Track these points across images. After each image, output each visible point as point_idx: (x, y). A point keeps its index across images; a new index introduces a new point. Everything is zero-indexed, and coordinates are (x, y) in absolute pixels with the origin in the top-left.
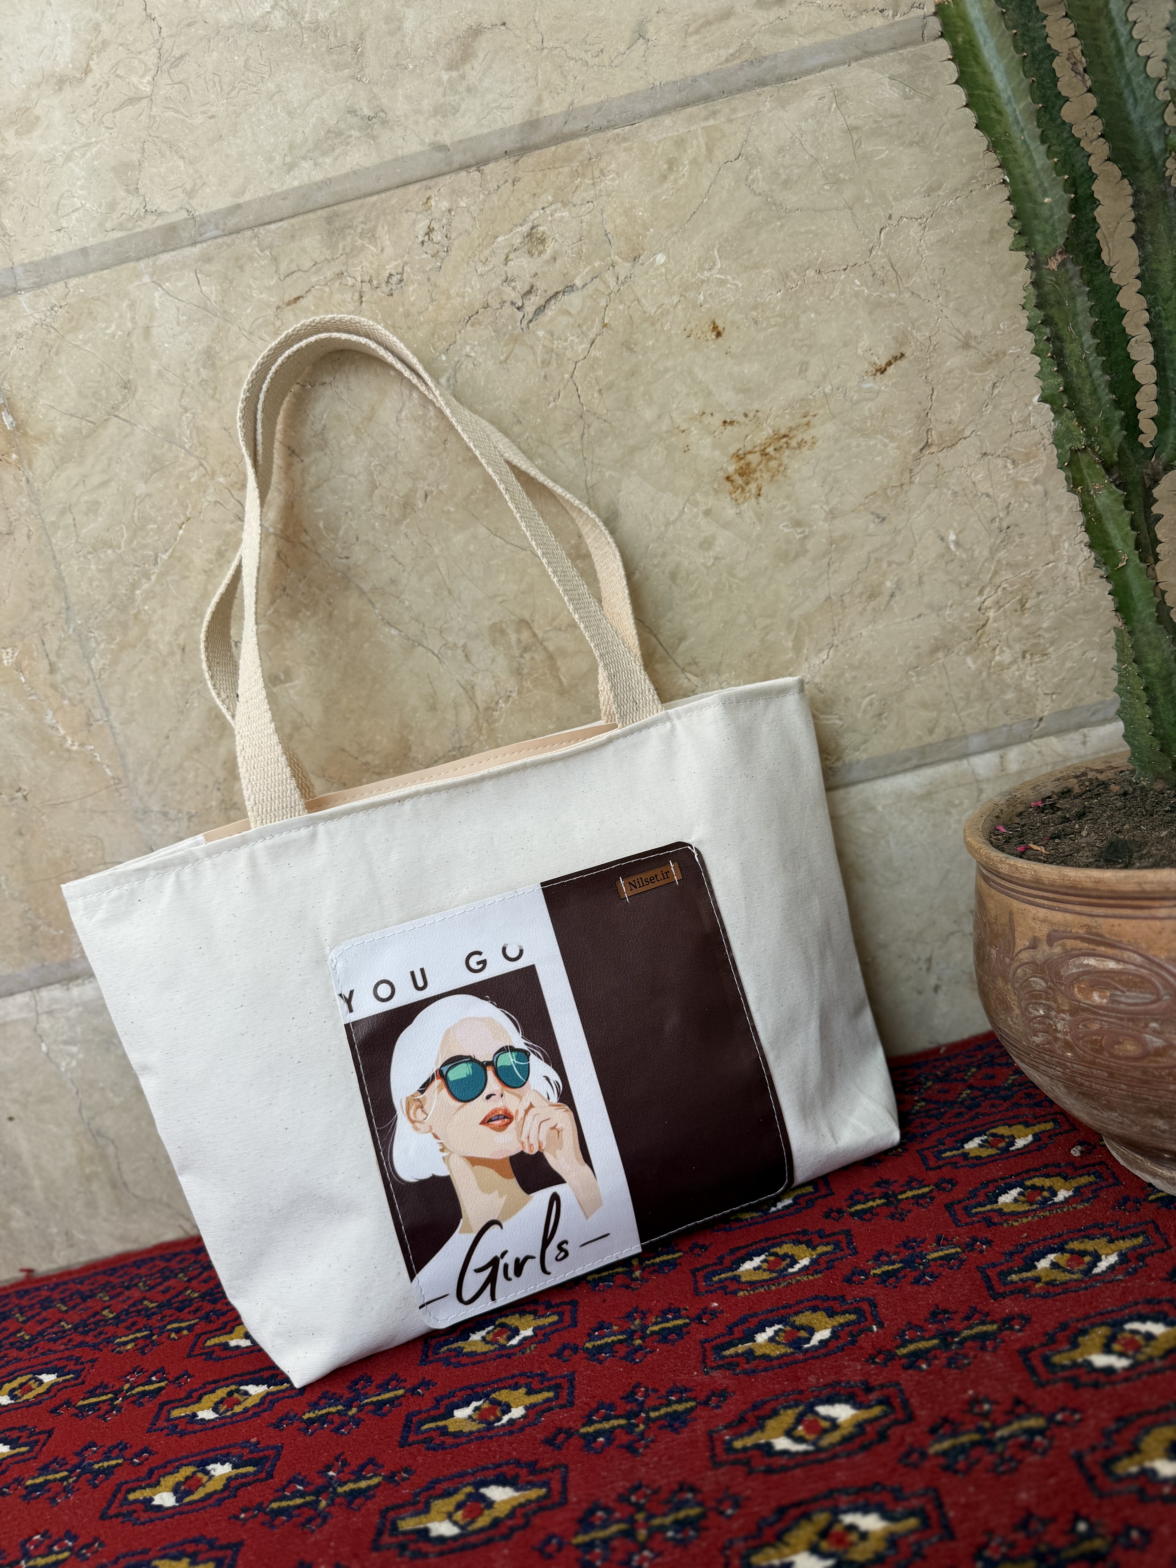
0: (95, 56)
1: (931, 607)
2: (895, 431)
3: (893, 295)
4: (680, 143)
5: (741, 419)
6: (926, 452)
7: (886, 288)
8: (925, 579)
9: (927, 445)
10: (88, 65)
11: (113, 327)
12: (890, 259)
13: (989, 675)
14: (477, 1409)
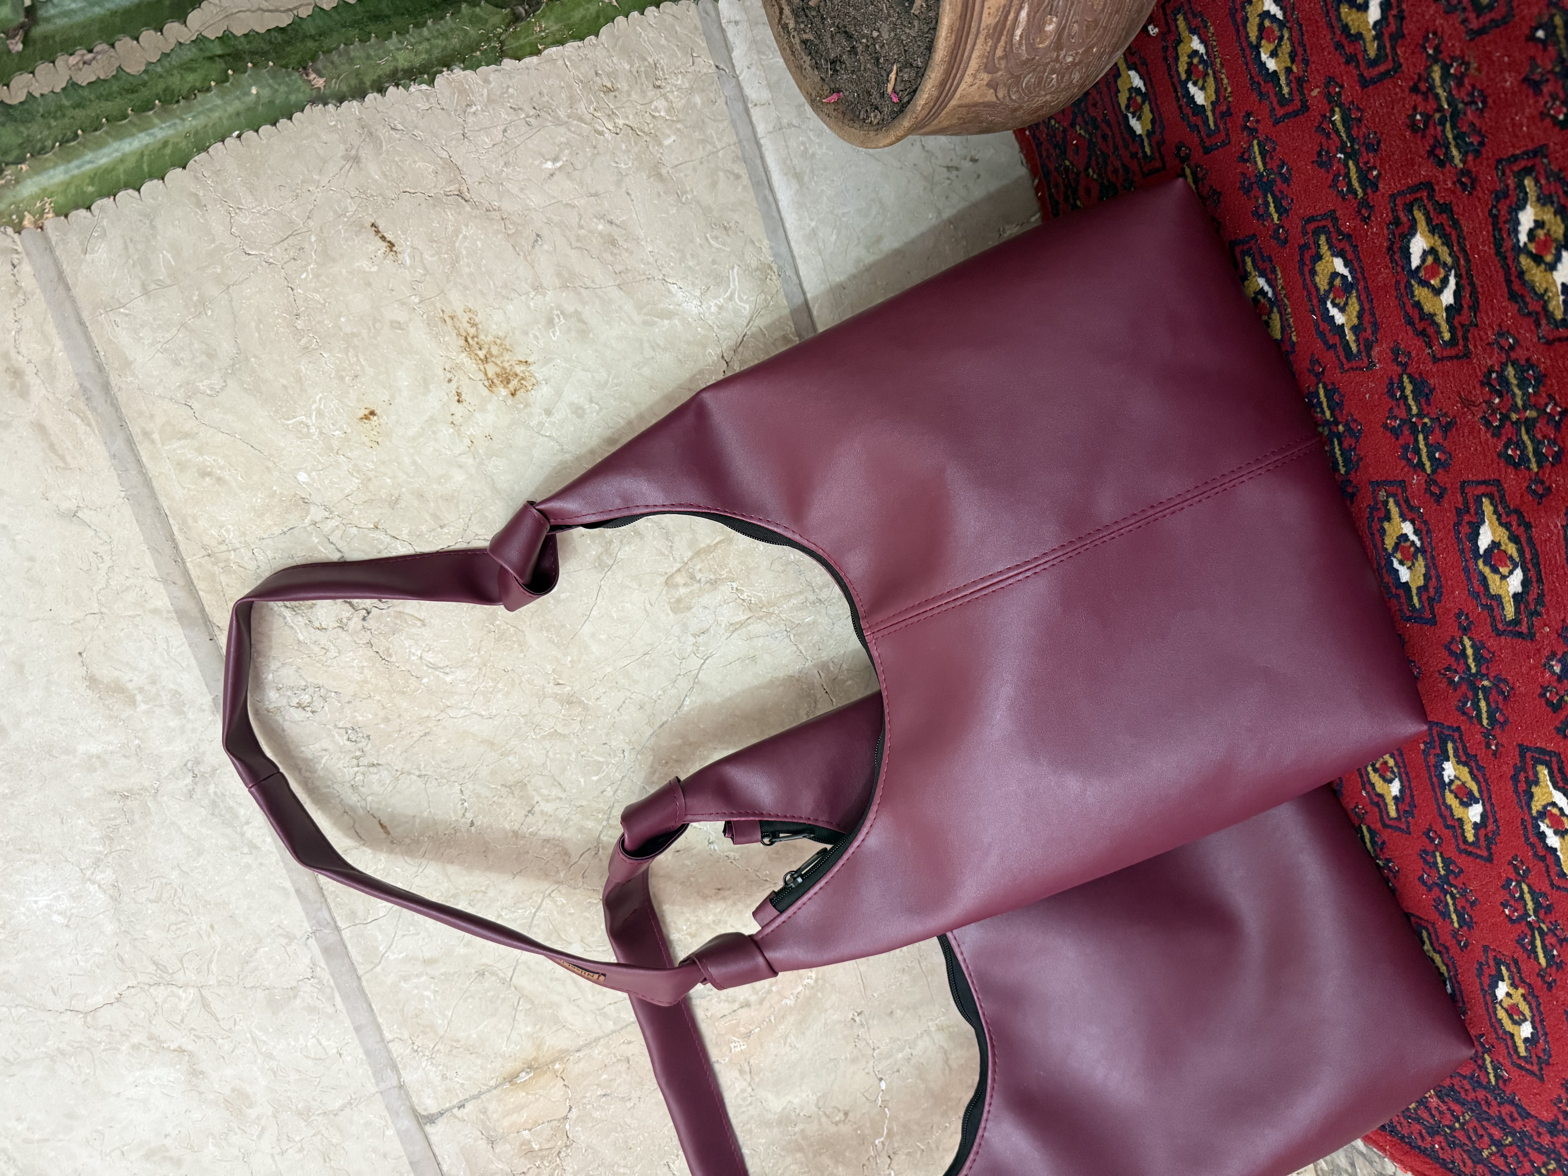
0: (165, 1045)
1: (618, 183)
2: (450, 229)
3: (313, 239)
4: (182, 466)
5: (454, 385)
6: (467, 196)
7: (306, 246)
8: (593, 191)
9: (460, 195)
10: (175, 1050)
11: (427, 993)
12: (277, 244)
13: (678, 121)
14: (1401, 563)
